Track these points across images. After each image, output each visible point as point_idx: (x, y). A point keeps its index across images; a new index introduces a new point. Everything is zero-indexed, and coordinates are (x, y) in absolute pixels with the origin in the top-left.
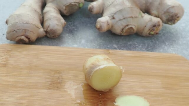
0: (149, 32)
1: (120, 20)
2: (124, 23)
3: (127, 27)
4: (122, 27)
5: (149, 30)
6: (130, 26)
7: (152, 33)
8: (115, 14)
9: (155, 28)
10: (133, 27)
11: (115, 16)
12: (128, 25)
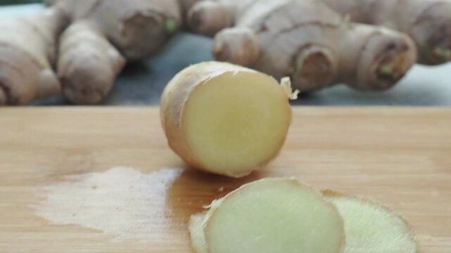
0: (375, 66)
1: (285, 31)
2: (297, 39)
3: (306, 53)
4: (291, 50)
5: (377, 57)
6: (314, 49)
7: (387, 69)
8: (268, 17)
9: (392, 52)
10: (326, 51)
11: (269, 24)
12: (308, 46)
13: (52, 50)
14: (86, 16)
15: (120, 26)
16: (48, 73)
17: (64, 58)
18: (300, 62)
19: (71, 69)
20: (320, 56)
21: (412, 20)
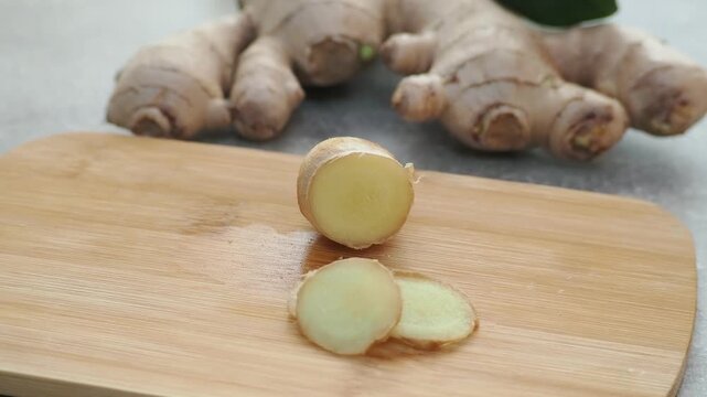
0: (569, 136)
1: (476, 85)
2: (486, 96)
3: (495, 113)
4: (477, 109)
5: (572, 127)
6: (504, 110)
7: (583, 140)
8: (462, 66)
9: (591, 122)
10: (518, 113)
11: (461, 75)
12: (497, 105)
13: (228, 72)
14: (274, 33)
15: (308, 51)
16: (219, 103)
17: (238, 88)
18: (487, 123)
19: (243, 101)
20: (510, 116)
21: (631, 83)
